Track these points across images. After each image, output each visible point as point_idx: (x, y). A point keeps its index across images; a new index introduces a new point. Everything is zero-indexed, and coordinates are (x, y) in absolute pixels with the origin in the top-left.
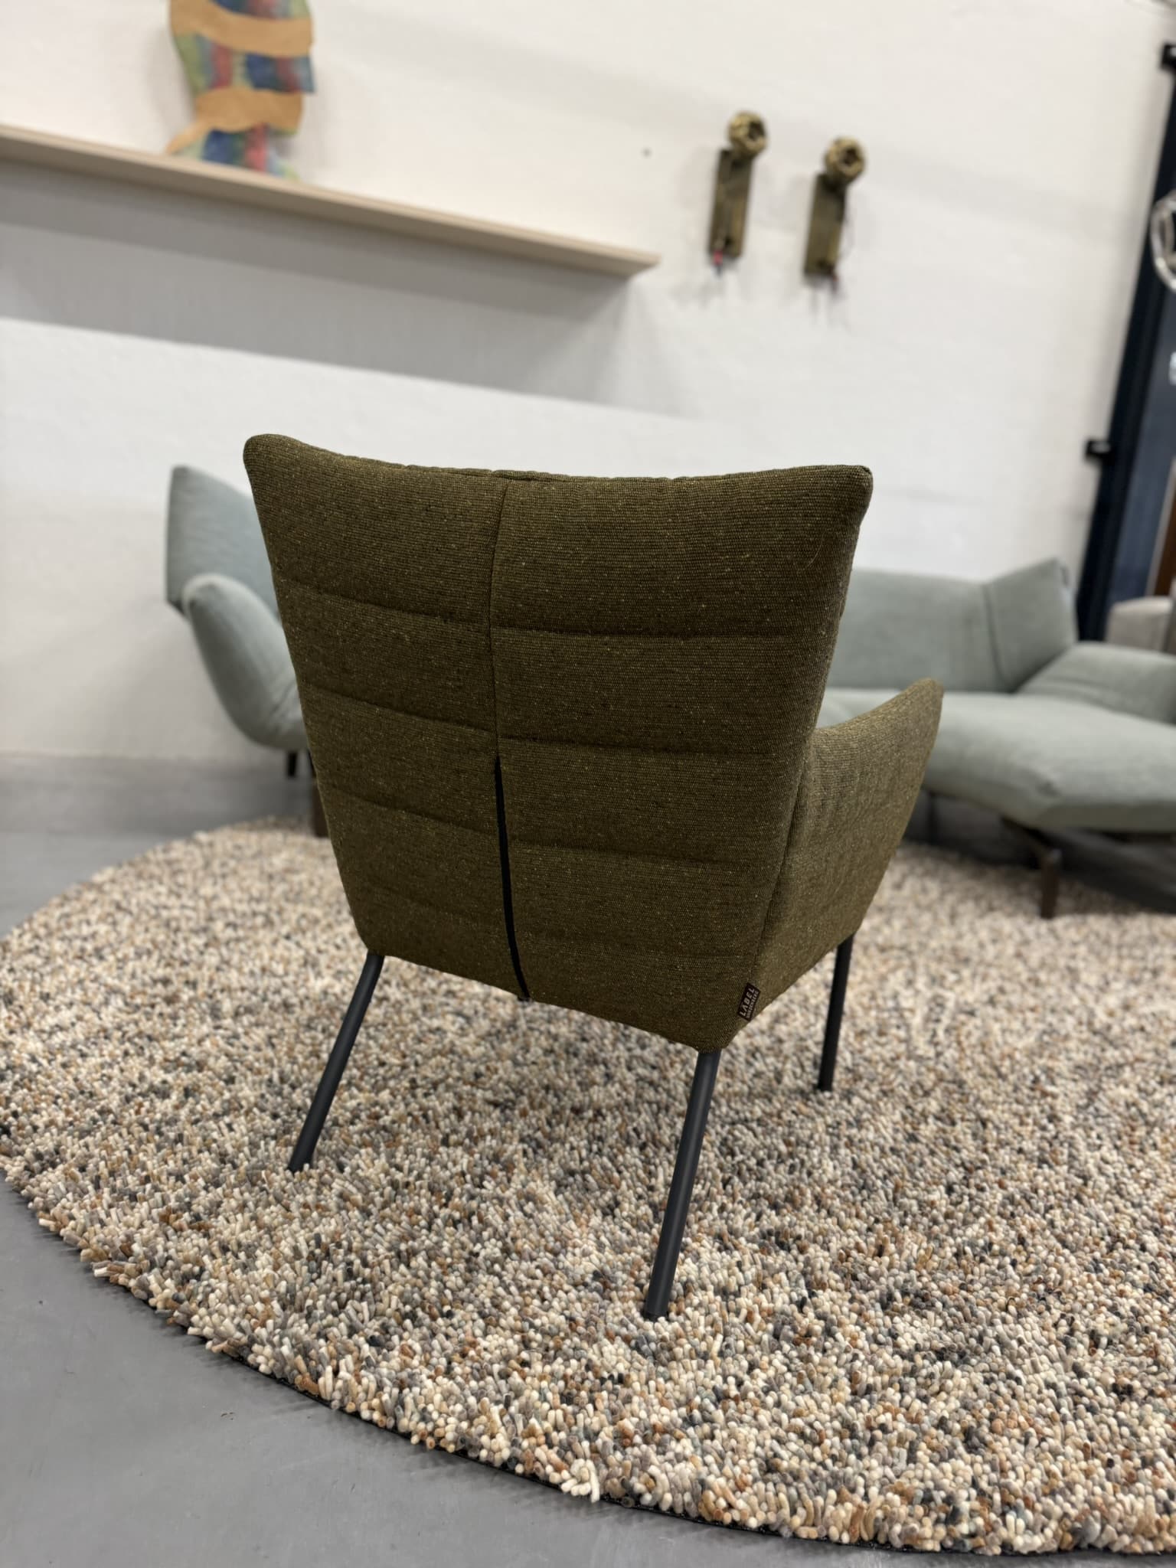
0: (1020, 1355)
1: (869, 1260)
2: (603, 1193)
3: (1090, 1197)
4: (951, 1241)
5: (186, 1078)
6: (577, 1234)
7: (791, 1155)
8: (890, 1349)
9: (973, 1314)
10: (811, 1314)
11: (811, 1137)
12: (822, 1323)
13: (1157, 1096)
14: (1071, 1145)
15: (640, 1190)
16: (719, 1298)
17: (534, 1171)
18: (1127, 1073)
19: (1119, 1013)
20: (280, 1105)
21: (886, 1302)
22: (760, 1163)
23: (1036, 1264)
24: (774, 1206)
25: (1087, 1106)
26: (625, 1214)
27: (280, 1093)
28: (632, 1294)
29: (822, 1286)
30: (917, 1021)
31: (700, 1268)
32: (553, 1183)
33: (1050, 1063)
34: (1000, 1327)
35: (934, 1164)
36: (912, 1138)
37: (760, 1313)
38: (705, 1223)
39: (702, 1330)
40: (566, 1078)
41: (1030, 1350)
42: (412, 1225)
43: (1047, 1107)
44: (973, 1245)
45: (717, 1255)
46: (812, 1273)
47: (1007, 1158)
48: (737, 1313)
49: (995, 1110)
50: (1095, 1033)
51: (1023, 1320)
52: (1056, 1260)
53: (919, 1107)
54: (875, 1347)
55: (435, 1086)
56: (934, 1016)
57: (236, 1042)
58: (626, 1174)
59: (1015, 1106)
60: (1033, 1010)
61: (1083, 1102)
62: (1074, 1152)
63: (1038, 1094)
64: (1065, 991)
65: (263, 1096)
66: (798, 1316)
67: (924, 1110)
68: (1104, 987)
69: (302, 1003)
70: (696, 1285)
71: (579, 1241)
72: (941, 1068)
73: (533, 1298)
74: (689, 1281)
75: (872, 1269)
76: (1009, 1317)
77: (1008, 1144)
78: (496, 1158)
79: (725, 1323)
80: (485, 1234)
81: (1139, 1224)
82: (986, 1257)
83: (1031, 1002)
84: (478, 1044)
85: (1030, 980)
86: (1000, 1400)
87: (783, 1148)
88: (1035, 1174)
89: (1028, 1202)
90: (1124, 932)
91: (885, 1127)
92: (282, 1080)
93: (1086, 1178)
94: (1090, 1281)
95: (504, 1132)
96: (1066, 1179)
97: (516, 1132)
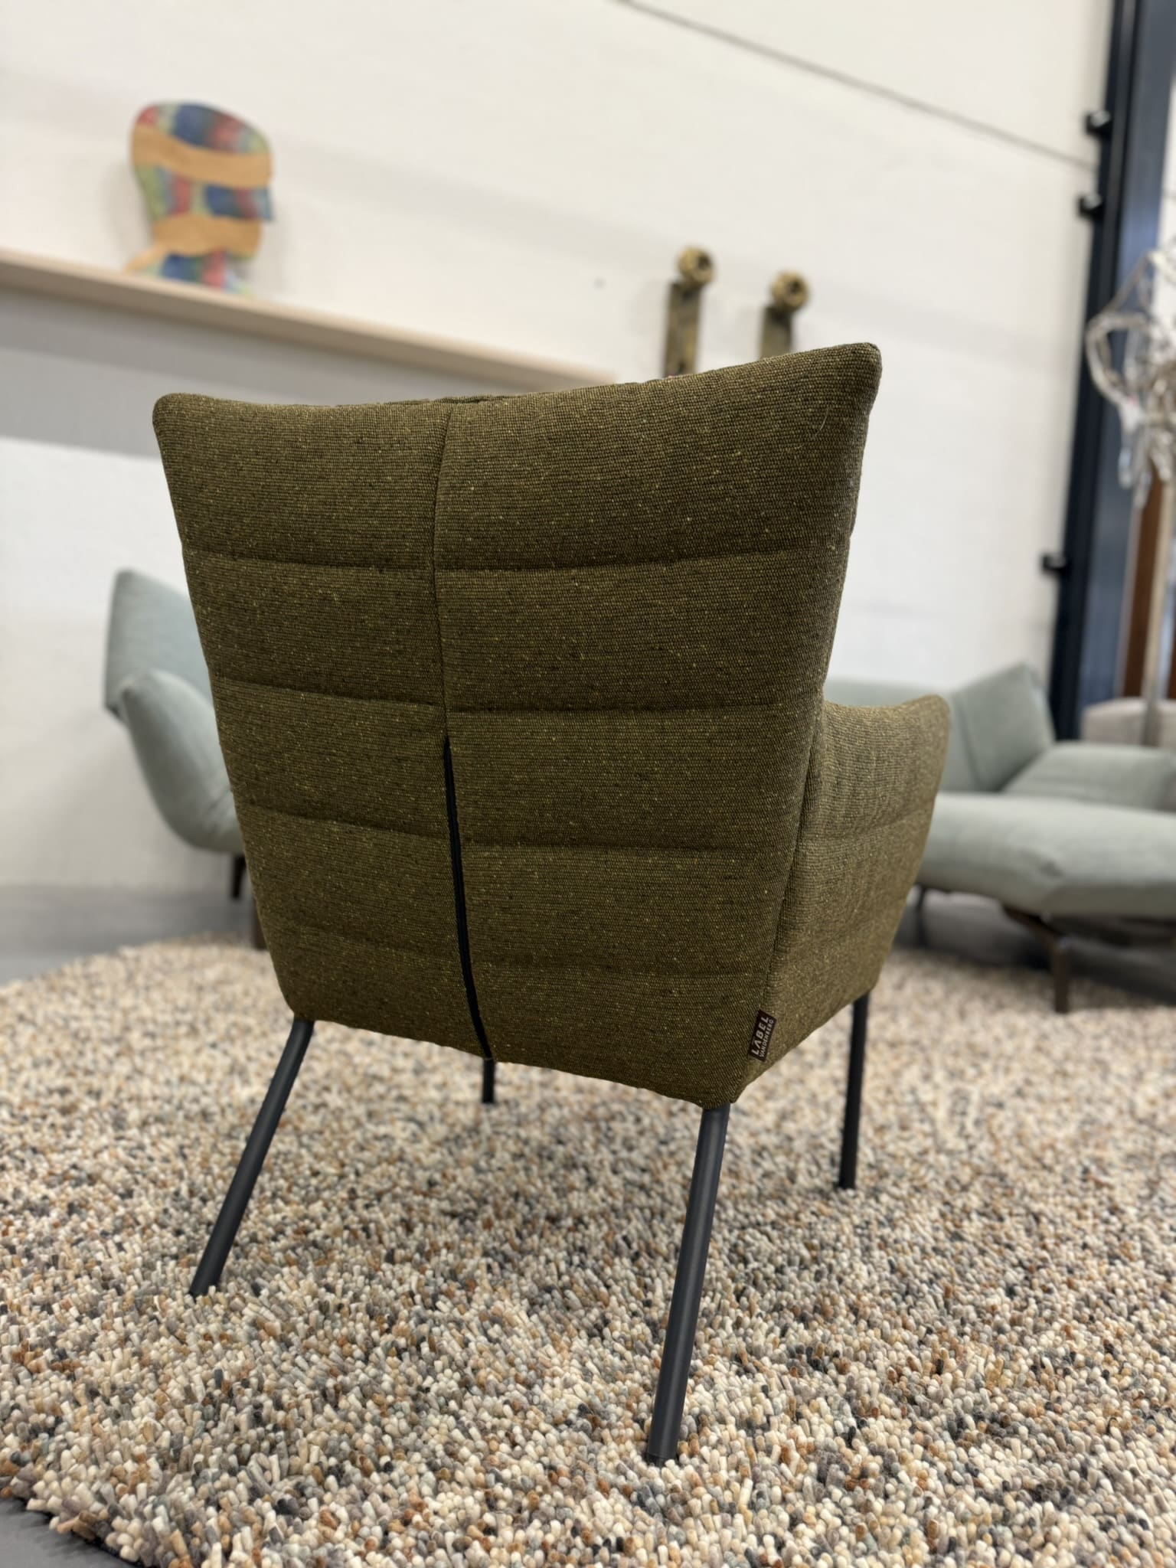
0: (1137, 1491)
1: (927, 1379)
2: (588, 1311)
4: (1024, 1351)
5: (72, 1193)
6: (556, 1361)
7: (816, 1260)
8: (972, 1490)
9: (1069, 1440)
10: (864, 1449)
11: (837, 1239)
12: (879, 1458)
14: (1142, 1238)
15: (634, 1306)
16: (742, 1433)
17: (500, 1289)
19: (1162, 1102)
20: (186, 1221)
21: (956, 1429)
22: (779, 1270)
23: (1132, 1375)
24: (802, 1318)
25: (1150, 1197)
26: (616, 1334)
27: (187, 1208)
28: (630, 1432)
29: (874, 1412)
30: (941, 1114)
31: (715, 1400)
32: (525, 1302)
33: (1098, 1153)
34: (1105, 1456)
35: (986, 1265)
36: (956, 1236)
37: (798, 1449)
38: (718, 1341)
39: (724, 1475)
40: (539, 1184)
41: (1149, 1484)
42: (344, 1357)
43: (1104, 1199)
44: (1052, 1356)
45: (735, 1380)
46: (858, 1396)
47: (1071, 1254)
48: (768, 1452)
49: (1046, 1203)
50: (1141, 1121)
51: (1132, 1444)
52: (1156, 1370)
53: (959, 1203)
54: (951, 1488)
55: (379, 1196)
56: (959, 1108)
57: (139, 1153)
58: (616, 1288)
59: (1068, 1199)
60: (1067, 1100)
61: (1145, 1192)
62: (1148, 1246)
63: (1091, 1184)
64: (1097, 1081)
65: (166, 1211)
66: (849, 1451)
67: (964, 1206)
68: (1139, 1077)
69: (223, 1111)
70: (712, 1418)
71: (560, 1370)
72: (976, 1161)
73: (500, 1441)
74: (702, 1412)
75: (932, 1390)
76: (1114, 1442)
77: (1068, 1239)
78: (453, 1275)
79: (752, 1466)
80: (438, 1364)
82: (1071, 1368)
83: (1063, 1093)
84: (433, 1151)
85: (1057, 1072)
86: (1125, 1551)
87: (805, 1252)
88: (1109, 1272)
89: (1107, 1304)
90: (1146, 1026)
91: (923, 1226)
92: (192, 1193)
95: (463, 1246)
96: (1145, 1276)
97: (478, 1245)
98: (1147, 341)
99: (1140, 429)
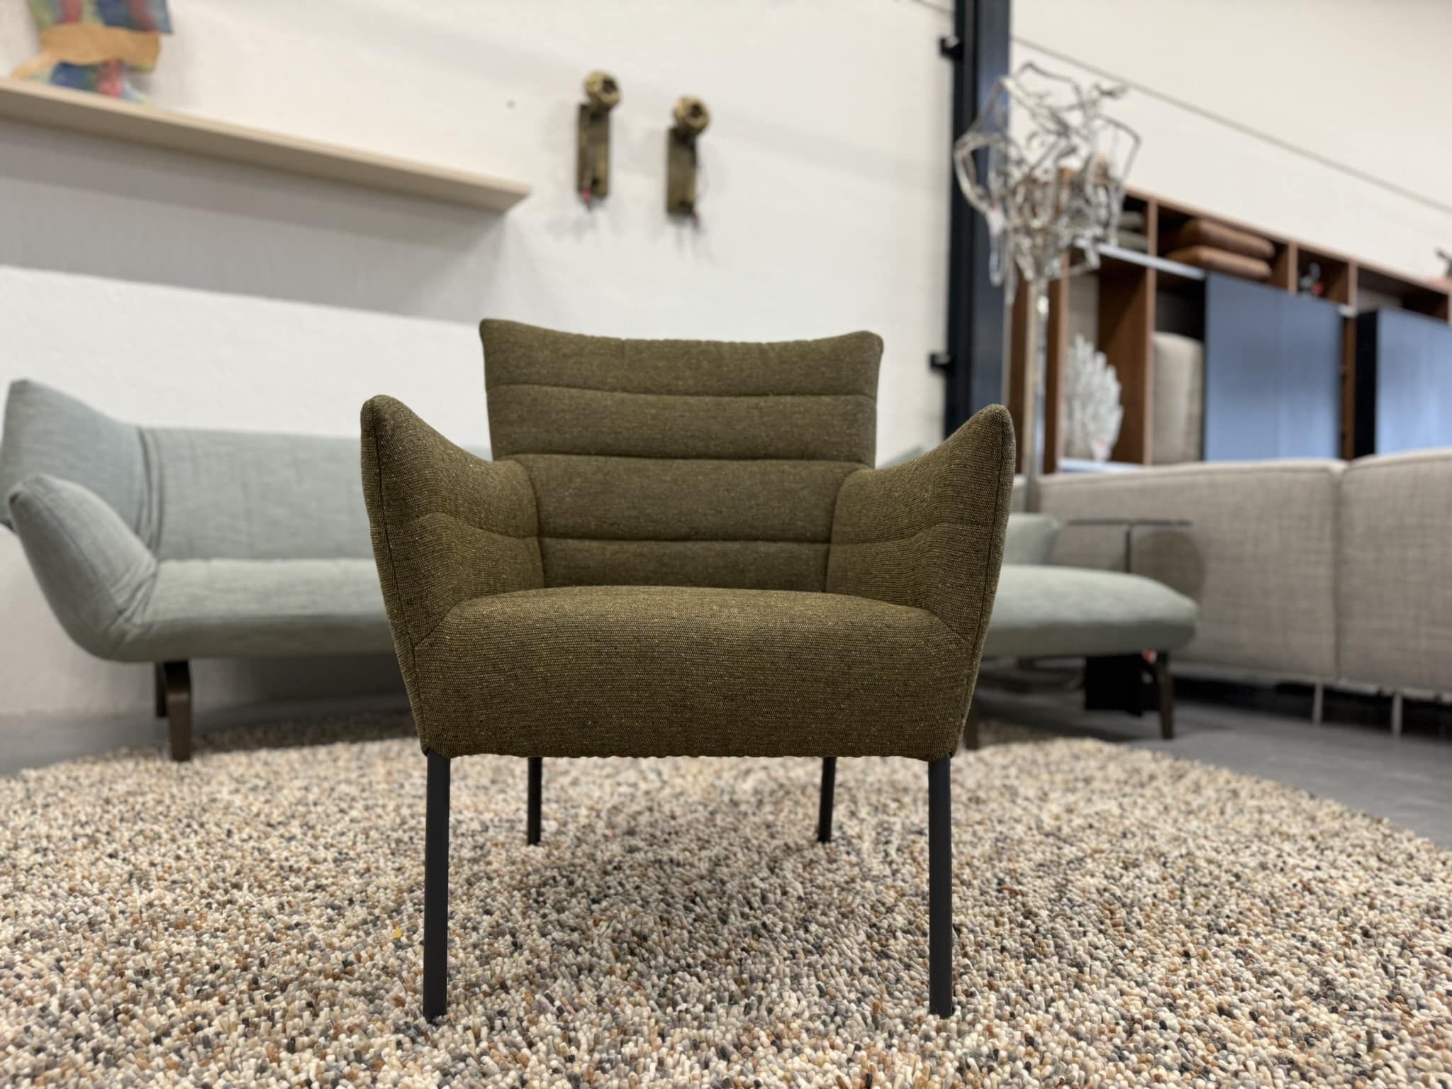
3: (1090, 984)
4: (950, 1054)
7: (746, 994)
11: (768, 971)
13: (1125, 880)
14: (1054, 936)
15: (554, 1063)
17: (410, 1064)
18: (1090, 864)
19: (1065, 816)
22: (708, 1008)
23: (1053, 1064)
25: (1061, 898)
30: (866, 846)
33: (1011, 866)
35: (912, 979)
36: (883, 955)
43: (1018, 905)
44: (977, 1055)
47: (991, 958)
49: (966, 915)
50: (1047, 835)
52: (1074, 1055)
53: (885, 924)
55: (283, 987)
56: (883, 839)
59: (986, 909)
60: (980, 823)
61: (1055, 895)
62: (1060, 942)
63: (1006, 893)
64: (1007, 805)
67: (890, 926)
68: (1044, 797)
72: (900, 883)
77: (987, 945)
78: (359, 1057)
81: (1149, 1002)
82: (995, 1065)
83: (978, 817)
85: (970, 800)
87: (734, 987)
88: (1026, 971)
89: (1027, 1000)
90: (1047, 755)
91: (851, 949)
93: (1079, 966)
94: (1119, 1071)
95: (371, 1026)
96: (1059, 970)
97: (389, 1022)
98: (1005, 159)
99: (1005, 233)
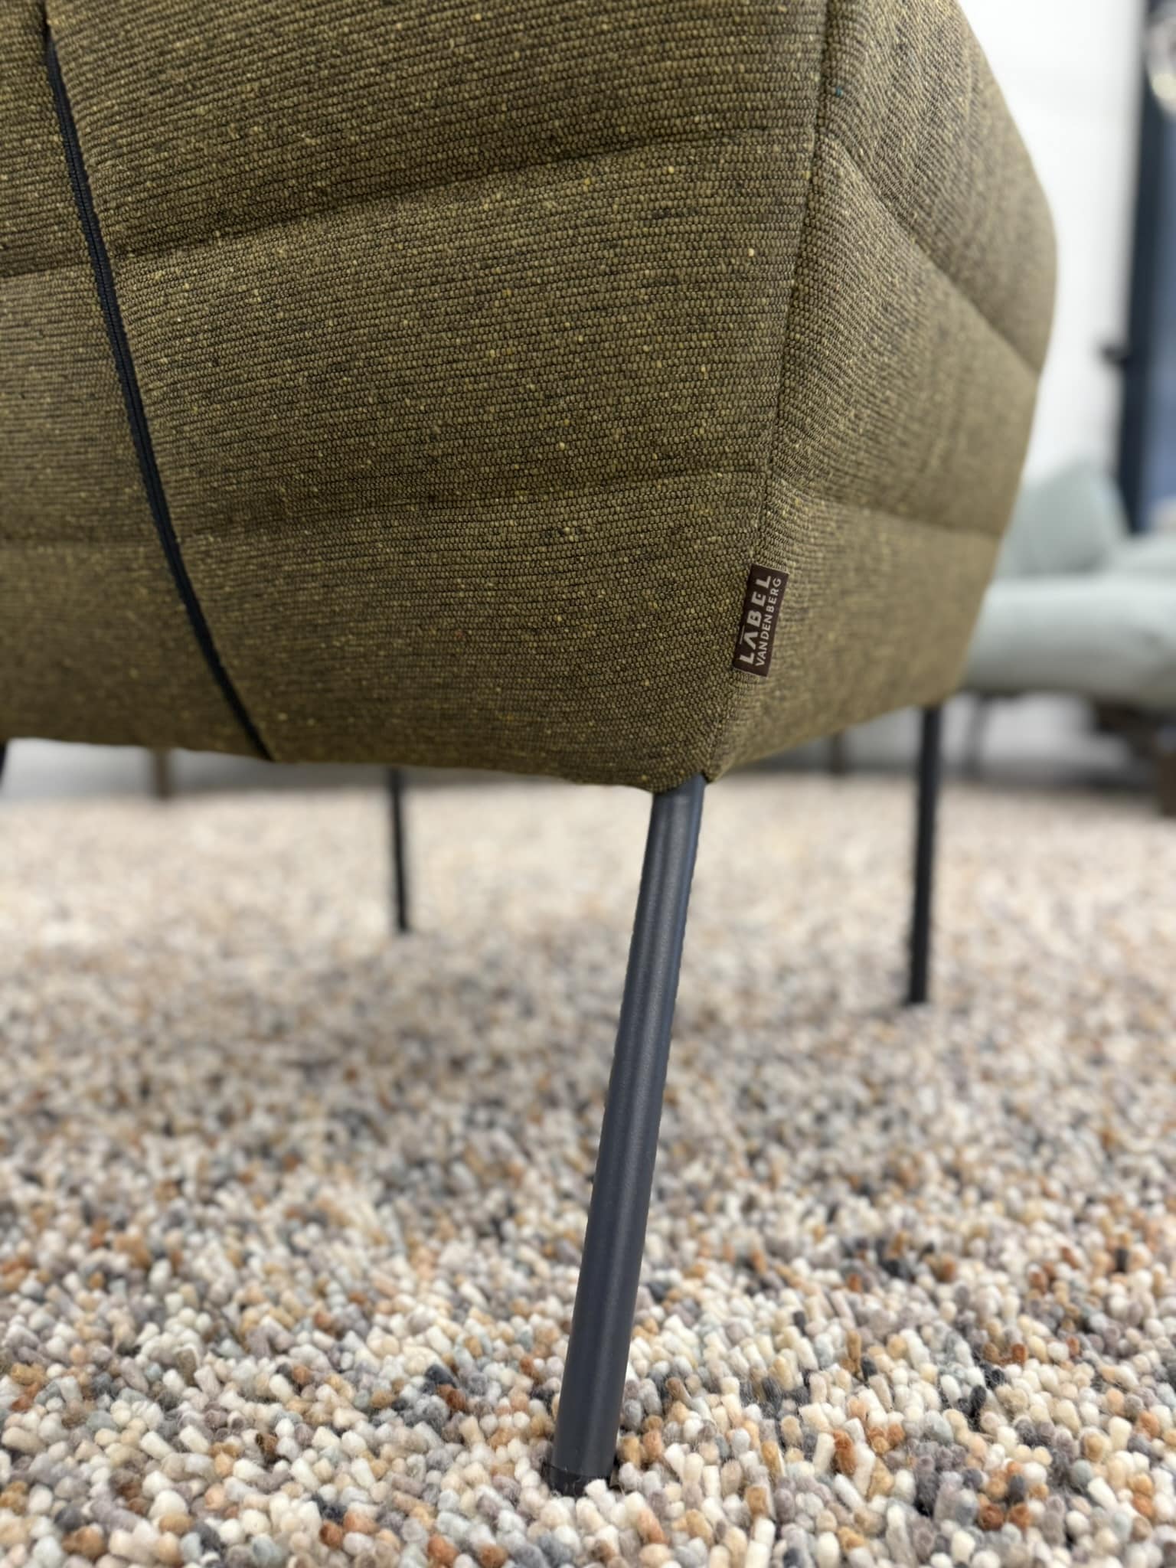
1: (1101, 1284)
2: (486, 1195)
10: (1008, 1434)
11: (912, 1073)
12: (1042, 1452)
16: (754, 1410)
17: (340, 1167)
24: (863, 1190)
28: (522, 1420)
29: (1017, 1354)
31: (703, 1345)
32: (378, 1185)
37: (869, 1441)
38: (713, 1236)
39: (712, 1508)
45: (743, 1303)
46: (980, 1322)
48: (808, 1450)
53: (1092, 1019)
66: (976, 1440)
67: (1102, 1021)
70: (693, 1381)
71: (406, 1300)
74: (675, 1371)
75: (1119, 1302)
78: (263, 1150)
79: (775, 1483)
80: (176, 1300)
87: (861, 1092)
95: (297, 1108)
97: (324, 1103)
